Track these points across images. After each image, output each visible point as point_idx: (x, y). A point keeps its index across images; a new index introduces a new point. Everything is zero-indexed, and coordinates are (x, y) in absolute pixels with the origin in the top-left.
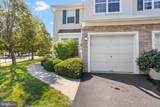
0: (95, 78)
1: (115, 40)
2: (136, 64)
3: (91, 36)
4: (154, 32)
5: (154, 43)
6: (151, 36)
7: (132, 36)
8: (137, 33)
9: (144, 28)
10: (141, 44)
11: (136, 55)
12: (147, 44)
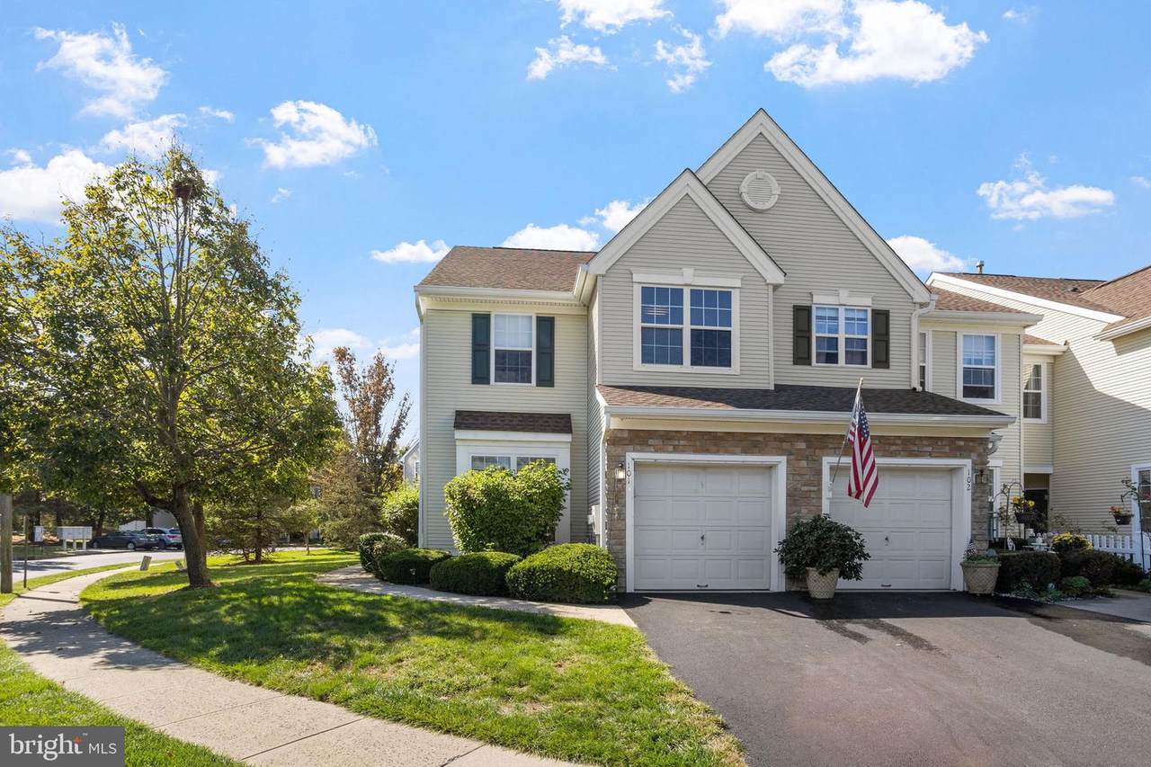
0: (656, 604)
1: (717, 483)
2: (775, 557)
3: (637, 465)
4: (828, 461)
5: (826, 494)
6: (819, 473)
7: (770, 468)
8: (781, 461)
9: (802, 445)
10: (793, 497)
11: (778, 530)
12: (806, 495)
